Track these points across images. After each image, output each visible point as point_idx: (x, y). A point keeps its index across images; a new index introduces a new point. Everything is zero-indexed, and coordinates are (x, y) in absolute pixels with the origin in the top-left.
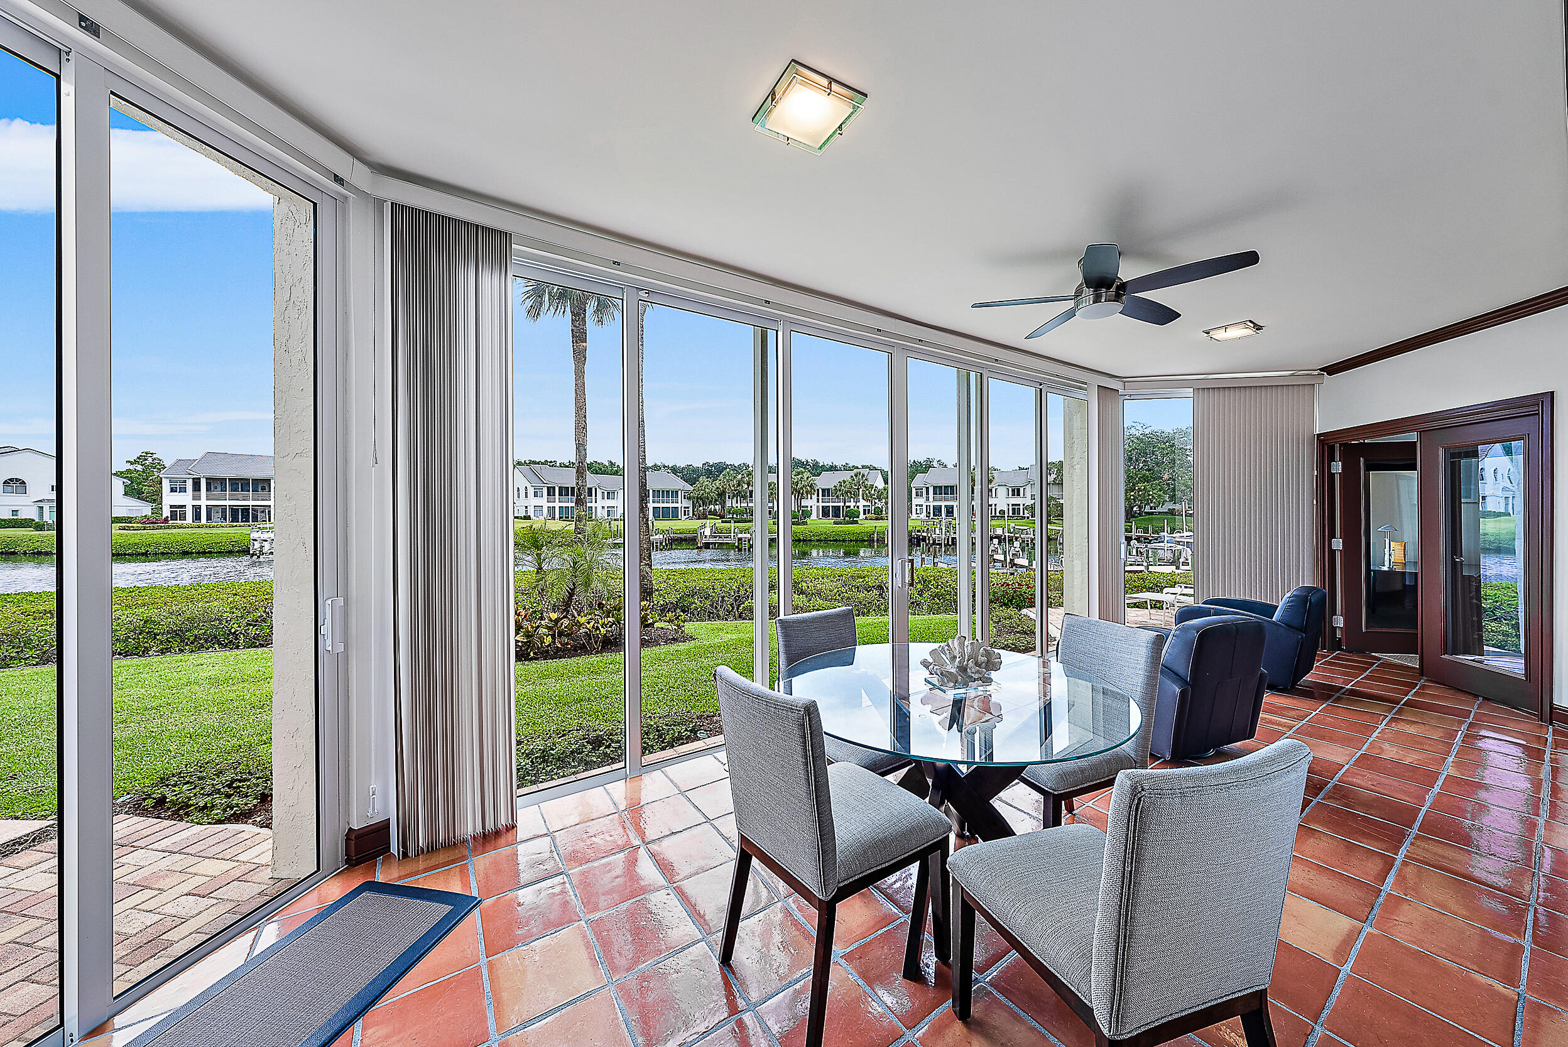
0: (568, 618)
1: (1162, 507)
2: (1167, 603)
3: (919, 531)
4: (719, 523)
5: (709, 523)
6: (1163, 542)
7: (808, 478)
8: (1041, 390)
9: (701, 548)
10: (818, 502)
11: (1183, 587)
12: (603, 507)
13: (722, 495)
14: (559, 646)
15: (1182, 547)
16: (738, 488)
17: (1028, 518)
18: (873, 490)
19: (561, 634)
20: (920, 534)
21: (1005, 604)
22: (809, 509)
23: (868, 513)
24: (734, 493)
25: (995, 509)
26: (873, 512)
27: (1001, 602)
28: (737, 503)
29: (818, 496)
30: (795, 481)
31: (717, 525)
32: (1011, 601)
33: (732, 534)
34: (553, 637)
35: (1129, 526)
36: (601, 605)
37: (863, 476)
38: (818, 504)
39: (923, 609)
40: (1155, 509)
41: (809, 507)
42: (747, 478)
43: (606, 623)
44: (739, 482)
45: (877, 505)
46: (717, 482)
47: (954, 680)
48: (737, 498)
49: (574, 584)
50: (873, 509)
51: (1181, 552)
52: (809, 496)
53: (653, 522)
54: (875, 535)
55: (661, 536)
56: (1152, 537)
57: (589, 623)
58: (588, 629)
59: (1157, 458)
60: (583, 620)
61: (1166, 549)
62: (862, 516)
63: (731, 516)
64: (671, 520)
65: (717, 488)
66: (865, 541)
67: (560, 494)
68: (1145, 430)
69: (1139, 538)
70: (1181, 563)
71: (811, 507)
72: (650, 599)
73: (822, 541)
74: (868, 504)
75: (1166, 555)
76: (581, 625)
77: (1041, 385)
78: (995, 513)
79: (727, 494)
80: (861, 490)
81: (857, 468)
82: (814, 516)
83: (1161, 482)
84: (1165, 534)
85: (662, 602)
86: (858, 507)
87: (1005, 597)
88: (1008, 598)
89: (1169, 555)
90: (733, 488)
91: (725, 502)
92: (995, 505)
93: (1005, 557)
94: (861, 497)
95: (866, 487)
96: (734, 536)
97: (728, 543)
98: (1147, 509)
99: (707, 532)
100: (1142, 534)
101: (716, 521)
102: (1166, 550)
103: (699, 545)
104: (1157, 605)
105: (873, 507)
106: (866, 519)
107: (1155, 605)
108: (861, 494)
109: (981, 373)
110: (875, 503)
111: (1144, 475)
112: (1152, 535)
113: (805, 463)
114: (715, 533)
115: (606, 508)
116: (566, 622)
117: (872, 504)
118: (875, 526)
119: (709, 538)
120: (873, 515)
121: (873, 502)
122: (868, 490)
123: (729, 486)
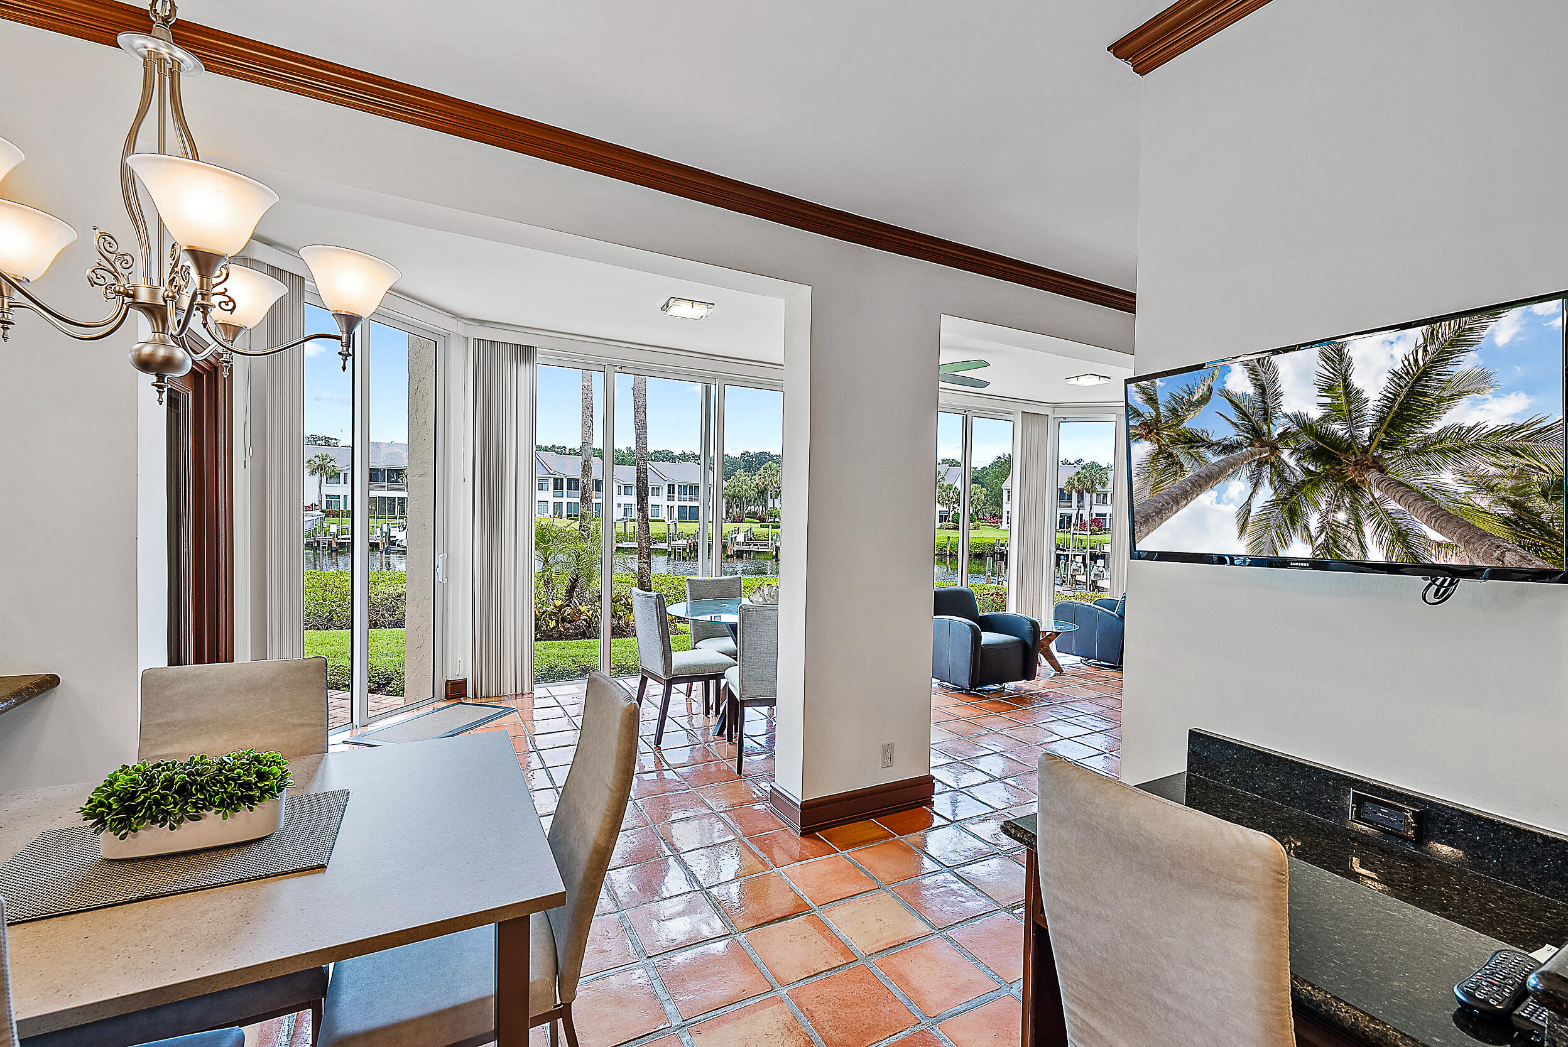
0: (570, 606)
3: (1002, 545)
4: (757, 528)
5: (745, 527)
9: (732, 556)
12: (619, 505)
14: (562, 629)
18: (951, 492)
19: (563, 620)
20: (1004, 548)
23: (945, 521)
26: (950, 519)
31: (753, 530)
33: (770, 542)
34: (557, 622)
46: (757, 477)
49: (577, 576)
50: (951, 515)
53: (675, 524)
54: (948, 547)
55: (684, 542)
57: (588, 611)
58: (587, 616)
60: (583, 609)
63: (773, 520)
64: (687, 522)
65: (757, 484)
67: (569, 488)
74: (945, 509)
76: (582, 613)
79: (769, 493)
90: (776, 486)
91: (766, 501)
96: (772, 544)
97: (766, 552)
99: (740, 538)
101: (753, 525)
103: (729, 553)
106: (942, 527)
110: (954, 508)
114: (751, 539)
115: (622, 505)
116: (568, 610)
117: (949, 509)
118: (949, 537)
119: (743, 545)
120: (950, 523)
121: (951, 507)
122: (945, 491)
123: (772, 483)
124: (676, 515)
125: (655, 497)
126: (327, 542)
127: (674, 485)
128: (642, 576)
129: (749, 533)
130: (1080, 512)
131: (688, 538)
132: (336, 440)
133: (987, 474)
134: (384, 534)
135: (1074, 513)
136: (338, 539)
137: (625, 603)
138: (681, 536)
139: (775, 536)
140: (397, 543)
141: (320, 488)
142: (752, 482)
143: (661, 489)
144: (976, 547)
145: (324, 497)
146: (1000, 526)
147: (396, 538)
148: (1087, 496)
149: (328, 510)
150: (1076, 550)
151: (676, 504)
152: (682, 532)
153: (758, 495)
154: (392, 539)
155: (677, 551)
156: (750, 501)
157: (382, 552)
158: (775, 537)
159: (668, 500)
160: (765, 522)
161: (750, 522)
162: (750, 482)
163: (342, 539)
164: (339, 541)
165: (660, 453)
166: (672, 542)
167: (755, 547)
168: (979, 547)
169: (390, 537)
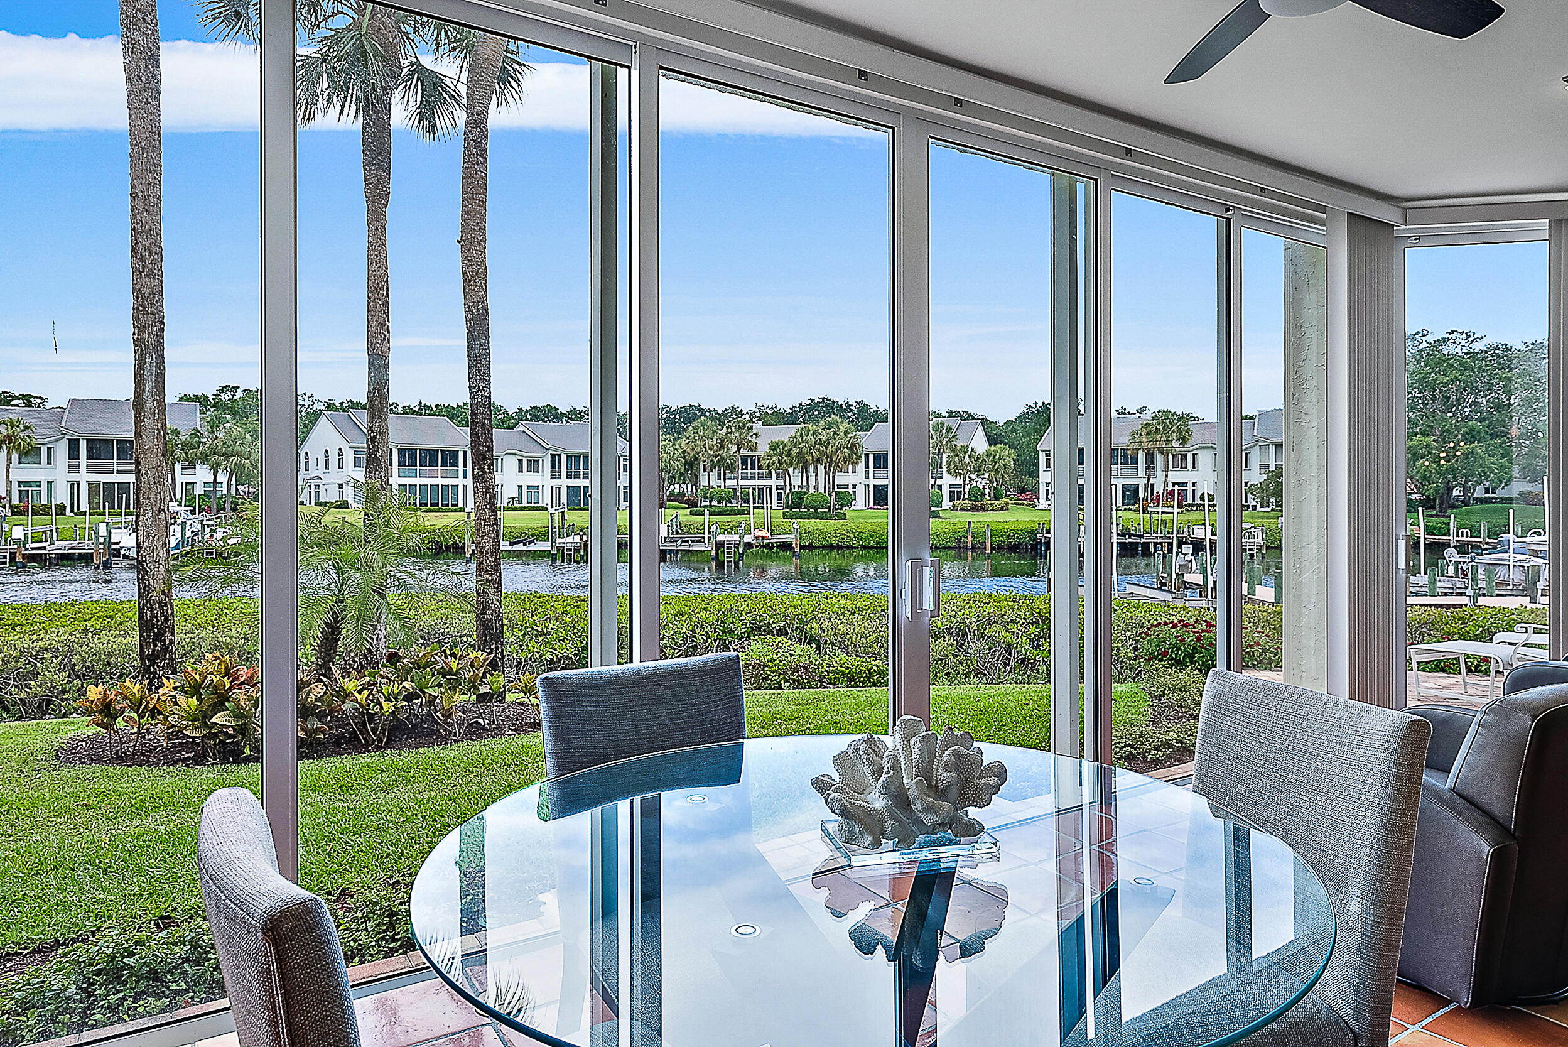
1: (1503, 488)
2: (1497, 662)
4: (685, 515)
5: (665, 514)
6: (1507, 552)
7: (846, 433)
8: (1228, 220)
10: (867, 477)
11: (1530, 630)
13: (691, 465)
15: (1542, 561)
16: (720, 452)
17: (1254, 508)
18: (967, 456)
21: (1178, 663)
22: (851, 490)
23: (959, 499)
24: (712, 461)
25: (1194, 490)
26: (966, 496)
27: (1173, 659)
28: (719, 479)
29: (867, 466)
30: (824, 439)
31: (681, 518)
32: (1191, 656)
33: (706, 536)
35: (1444, 523)
36: (393, 658)
37: (949, 430)
38: (867, 482)
39: (1038, 672)
40: (1493, 493)
41: (851, 487)
42: (738, 434)
43: (396, 691)
44: (722, 441)
45: (974, 484)
46: (684, 442)
47: (877, 830)
48: (719, 470)
50: (967, 490)
51: (1539, 572)
52: (850, 467)
53: (563, 513)
54: (970, 537)
55: (577, 539)
56: (1487, 543)
57: (360, 692)
58: (359, 703)
59: (1498, 398)
60: (351, 685)
61: (1511, 564)
62: (946, 504)
63: (708, 503)
64: (581, 509)
65: (684, 452)
66: (950, 548)
68: (1474, 345)
69: (1463, 546)
70: (1539, 592)
71: (854, 486)
72: (497, 648)
73: (871, 548)
74: (958, 481)
75: (1511, 577)
76: (348, 695)
77: (1228, 210)
78: (1193, 500)
79: (702, 464)
80: (945, 456)
81: (940, 416)
82: (859, 503)
83: (1504, 442)
84: (1511, 536)
85: (548, 656)
86: (940, 487)
87: (1178, 649)
88: (1185, 651)
89: (1515, 576)
90: (711, 453)
92: (1194, 484)
93: (1205, 578)
94: (945, 469)
95: (953, 450)
96: (709, 538)
97: (701, 551)
98: (1479, 492)
99: (661, 531)
100: (1469, 539)
101: (679, 511)
102: (1511, 567)
104: (1479, 667)
105: (967, 488)
106: (954, 508)
107: (1477, 666)
108: (944, 463)
109: (1096, 180)
110: (971, 480)
111: (1472, 430)
112: (1488, 540)
113: (844, 407)
114: (677, 533)
116: (318, 690)
117: (964, 481)
118: (970, 522)
119: (665, 541)
120: (967, 501)
121: (967, 477)
122: (957, 455)
123: (705, 448)
124: (564, 500)
125: (532, 473)
126: (8, 555)
127: (560, 456)
128: (484, 608)
129: (674, 524)
130: (1151, 481)
131: (581, 533)
132: (41, 398)
133: (1014, 431)
134: (101, 540)
135: (1142, 483)
136: (27, 549)
137: (443, 667)
138: (571, 530)
139: (714, 526)
140: (122, 552)
141: (8, 471)
142: (675, 449)
143: (540, 462)
144: (1009, 535)
145: (15, 486)
146: (1037, 504)
147: (121, 545)
148: (1159, 458)
149: (22, 504)
150: (1159, 535)
151: (564, 483)
152: (574, 525)
153: (685, 468)
154: (113, 547)
155: (565, 553)
156: (673, 477)
157: (97, 568)
158: (713, 529)
159: (551, 478)
160: (696, 507)
161: (675, 508)
162: (672, 449)
163: (33, 549)
164: (27, 552)
165: (538, 409)
166: (559, 540)
167: (683, 544)
168: (1014, 535)
169: (110, 543)
